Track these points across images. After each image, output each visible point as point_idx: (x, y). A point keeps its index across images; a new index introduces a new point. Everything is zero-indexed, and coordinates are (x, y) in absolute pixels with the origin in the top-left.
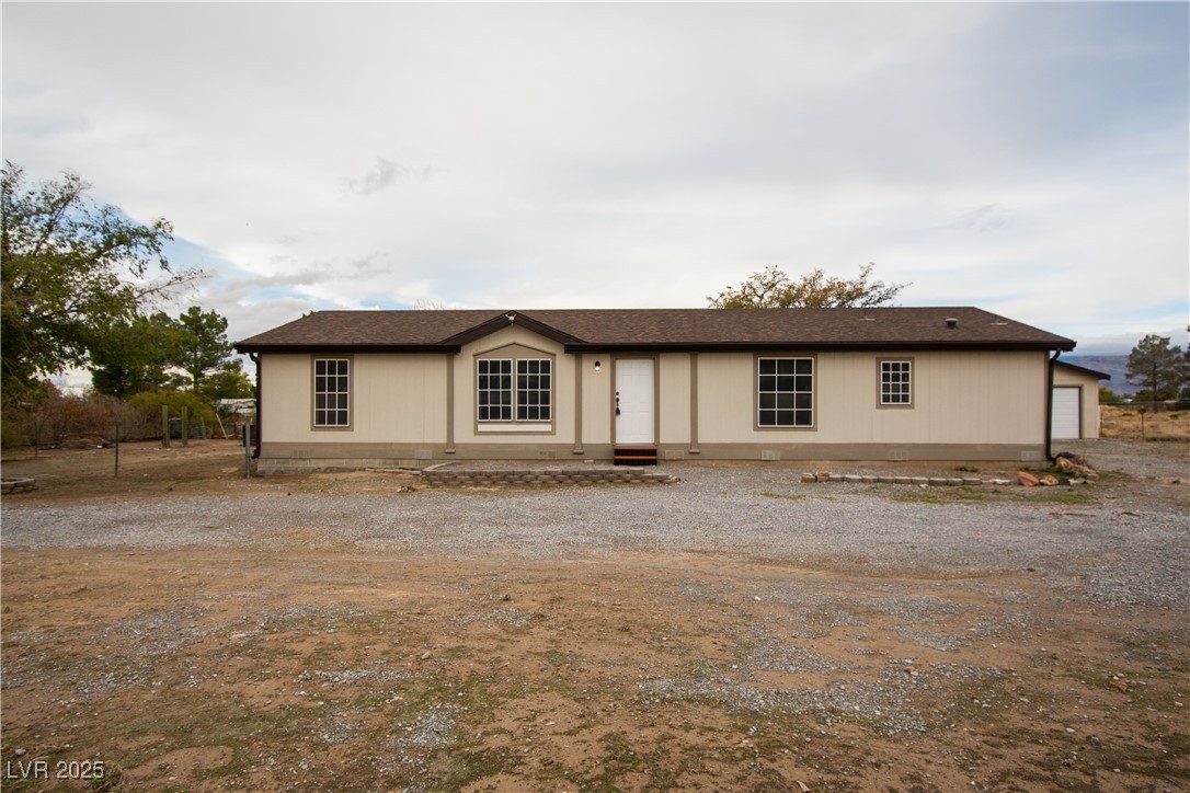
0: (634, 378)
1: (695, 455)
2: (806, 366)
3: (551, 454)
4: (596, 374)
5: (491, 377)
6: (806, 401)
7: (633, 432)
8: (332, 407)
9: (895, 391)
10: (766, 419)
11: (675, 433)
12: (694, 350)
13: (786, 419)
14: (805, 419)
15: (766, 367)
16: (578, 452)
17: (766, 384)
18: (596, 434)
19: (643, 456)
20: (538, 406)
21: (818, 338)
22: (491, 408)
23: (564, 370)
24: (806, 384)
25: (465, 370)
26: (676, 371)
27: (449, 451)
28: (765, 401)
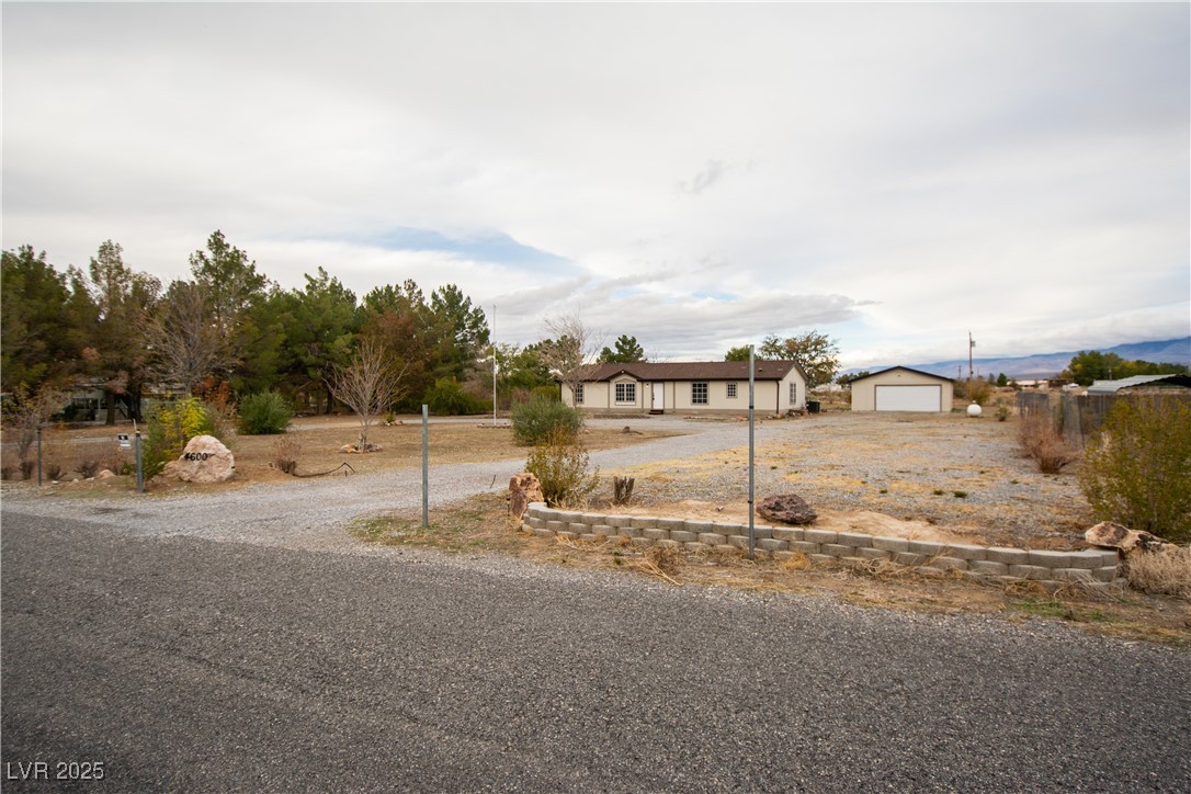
0: (658, 388)
1: (674, 412)
2: (705, 385)
3: (635, 411)
4: (647, 387)
5: (619, 388)
6: (705, 396)
7: (658, 406)
8: (579, 397)
9: (732, 393)
10: (694, 401)
11: (669, 406)
12: (674, 380)
13: (700, 401)
14: (705, 401)
15: (694, 386)
16: (643, 411)
17: (694, 391)
18: (647, 406)
19: (661, 412)
20: (632, 398)
21: (710, 377)
22: (619, 398)
23: (638, 386)
24: (705, 391)
25: (613, 387)
26: (669, 386)
27: (608, 410)
28: (694, 396)
